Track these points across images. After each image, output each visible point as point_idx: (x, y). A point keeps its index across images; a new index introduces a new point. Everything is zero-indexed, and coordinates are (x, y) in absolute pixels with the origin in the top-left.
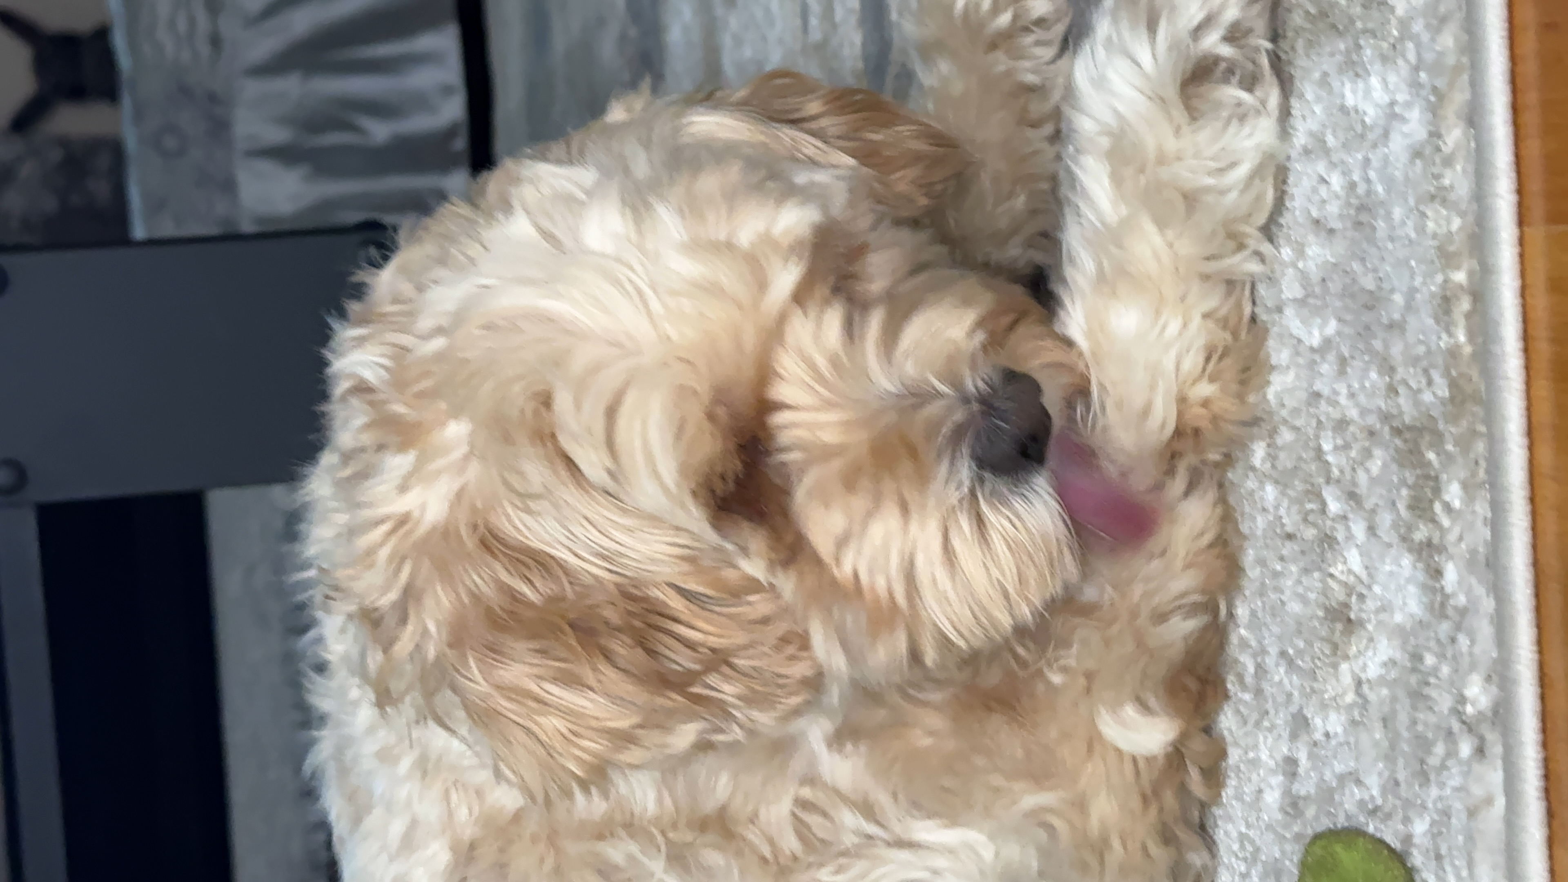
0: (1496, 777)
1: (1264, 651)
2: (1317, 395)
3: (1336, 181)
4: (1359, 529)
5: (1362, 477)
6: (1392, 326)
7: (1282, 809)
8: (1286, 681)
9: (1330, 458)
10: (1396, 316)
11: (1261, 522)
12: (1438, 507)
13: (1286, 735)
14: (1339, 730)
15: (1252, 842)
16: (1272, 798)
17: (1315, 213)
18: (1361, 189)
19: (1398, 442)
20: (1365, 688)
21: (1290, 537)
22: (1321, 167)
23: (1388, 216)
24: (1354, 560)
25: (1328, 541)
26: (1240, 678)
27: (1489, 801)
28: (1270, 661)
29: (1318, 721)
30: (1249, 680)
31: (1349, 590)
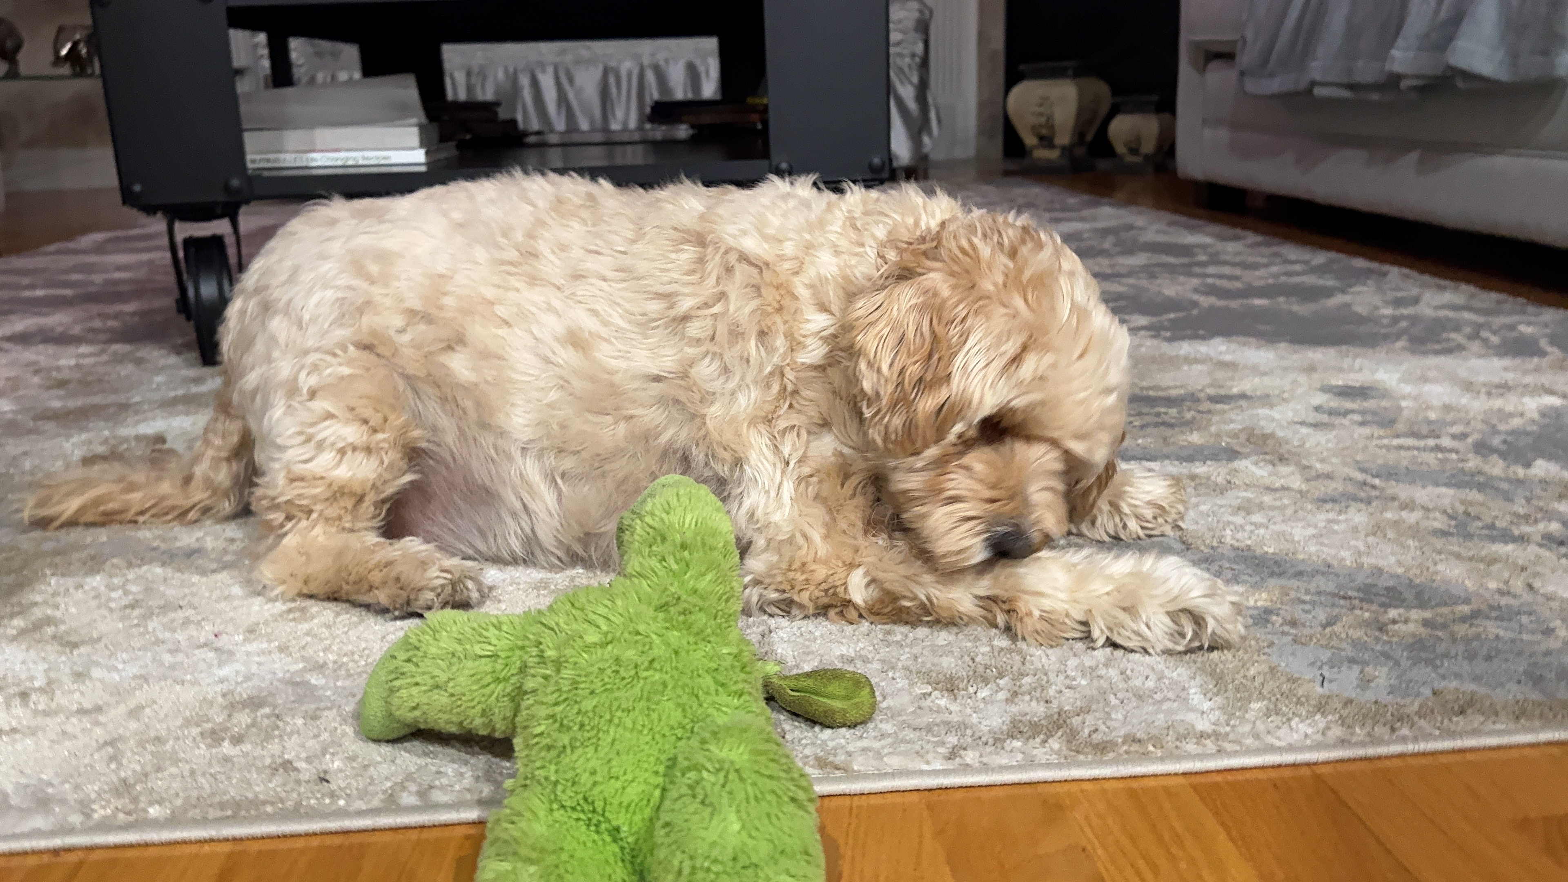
0: (938, 765)
1: (911, 646)
2: (1046, 674)
3: (1150, 684)
4: (1002, 696)
5: (1027, 698)
6: (1108, 713)
7: (842, 656)
8: (903, 658)
9: (1023, 681)
10: (1113, 716)
11: (969, 644)
12: (1042, 736)
13: (878, 657)
14: (900, 685)
15: (816, 639)
16: (844, 650)
17: (1128, 672)
18: (1158, 697)
19: (1056, 716)
20: (929, 700)
21: (973, 660)
22: (1152, 677)
23: (1157, 712)
24: (984, 693)
25: (986, 681)
26: (888, 633)
27: (928, 763)
28: (907, 650)
29: (897, 675)
30: (889, 638)
31: (966, 689)
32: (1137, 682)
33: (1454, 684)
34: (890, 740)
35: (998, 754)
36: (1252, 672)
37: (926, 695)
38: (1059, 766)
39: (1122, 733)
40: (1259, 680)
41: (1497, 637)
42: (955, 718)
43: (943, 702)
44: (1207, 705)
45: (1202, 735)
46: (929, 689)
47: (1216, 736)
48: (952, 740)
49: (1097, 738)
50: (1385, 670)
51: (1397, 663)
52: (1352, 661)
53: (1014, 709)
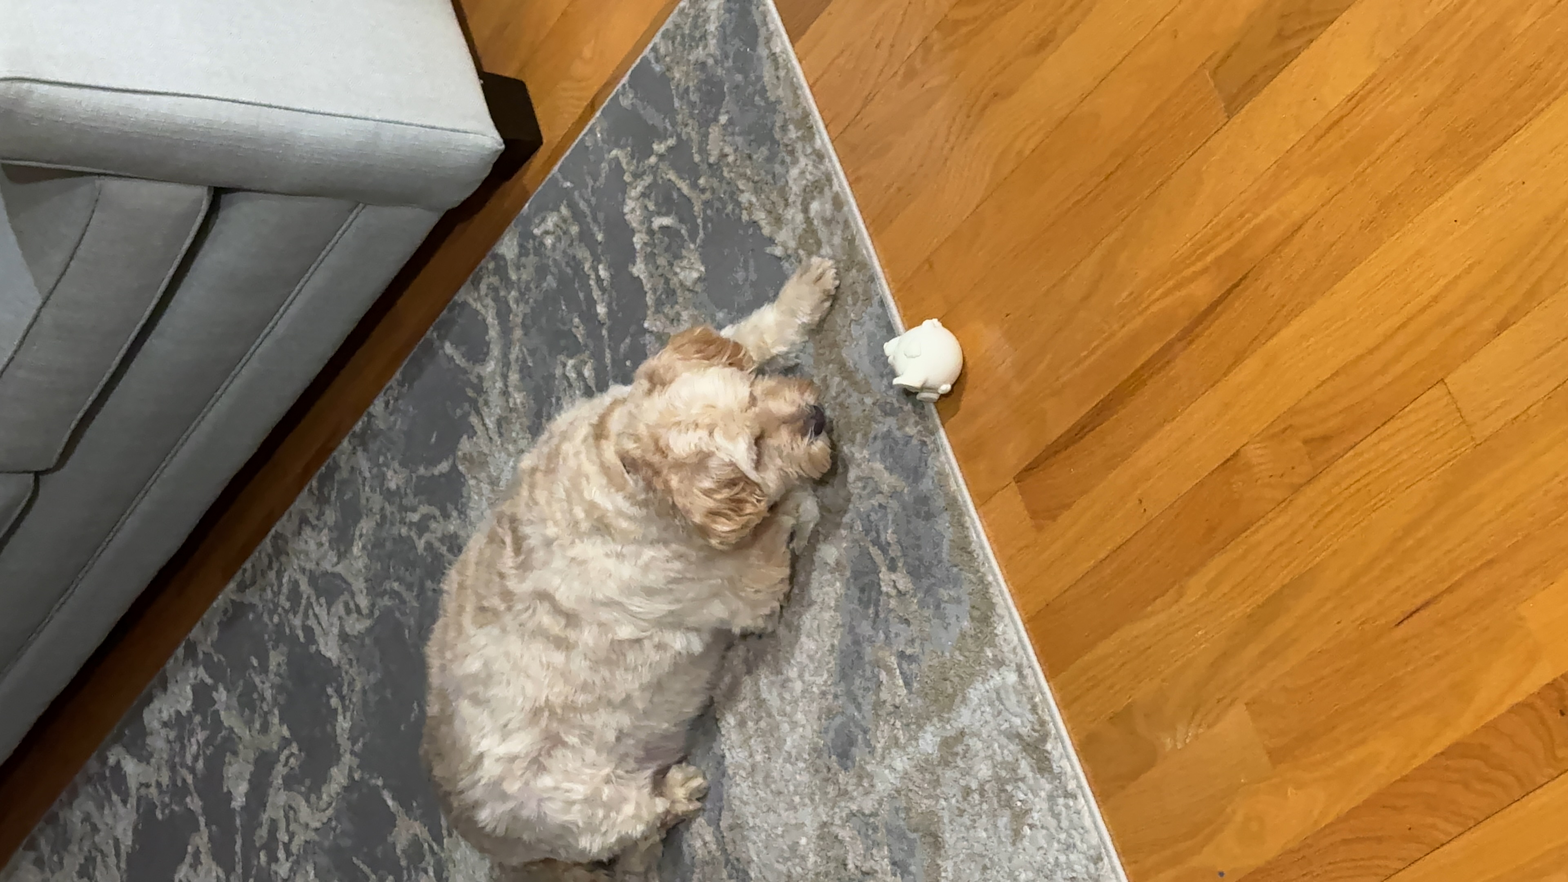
32: (988, 717)
33: (944, 556)
34: (1073, 832)
35: (1065, 773)
36: (961, 658)
37: (1031, 826)
38: (1063, 742)
39: (1031, 717)
40: (967, 654)
41: (894, 533)
42: (1045, 806)
43: (1036, 815)
44: (998, 678)
45: (1021, 675)
46: (1026, 828)
47: (1019, 670)
48: (1061, 801)
49: (1037, 727)
50: (941, 590)
51: (934, 584)
52: (938, 607)
53: (1030, 775)
